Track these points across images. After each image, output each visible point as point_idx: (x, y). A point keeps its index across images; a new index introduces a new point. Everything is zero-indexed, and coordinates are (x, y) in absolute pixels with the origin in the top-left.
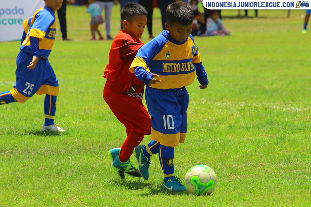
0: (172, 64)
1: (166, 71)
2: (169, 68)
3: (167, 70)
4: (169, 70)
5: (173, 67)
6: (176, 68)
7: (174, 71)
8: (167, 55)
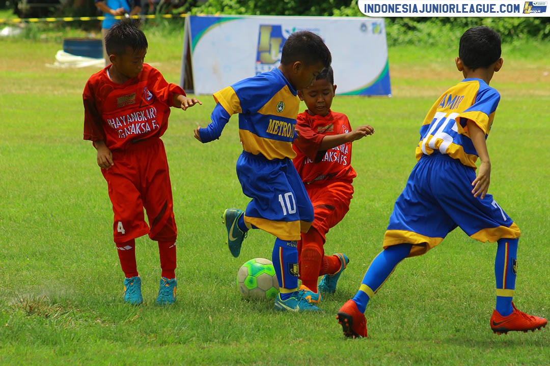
0: (282, 123)
1: (271, 132)
2: (276, 127)
3: (273, 131)
4: (276, 131)
5: (282, 128)
6: (286, 130)
7: (283, 135)
8: (279, 107)
